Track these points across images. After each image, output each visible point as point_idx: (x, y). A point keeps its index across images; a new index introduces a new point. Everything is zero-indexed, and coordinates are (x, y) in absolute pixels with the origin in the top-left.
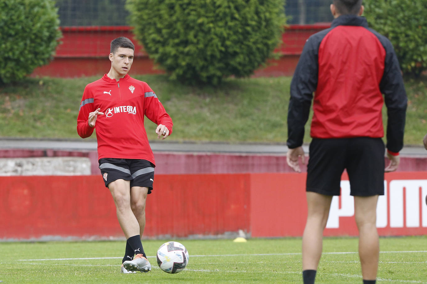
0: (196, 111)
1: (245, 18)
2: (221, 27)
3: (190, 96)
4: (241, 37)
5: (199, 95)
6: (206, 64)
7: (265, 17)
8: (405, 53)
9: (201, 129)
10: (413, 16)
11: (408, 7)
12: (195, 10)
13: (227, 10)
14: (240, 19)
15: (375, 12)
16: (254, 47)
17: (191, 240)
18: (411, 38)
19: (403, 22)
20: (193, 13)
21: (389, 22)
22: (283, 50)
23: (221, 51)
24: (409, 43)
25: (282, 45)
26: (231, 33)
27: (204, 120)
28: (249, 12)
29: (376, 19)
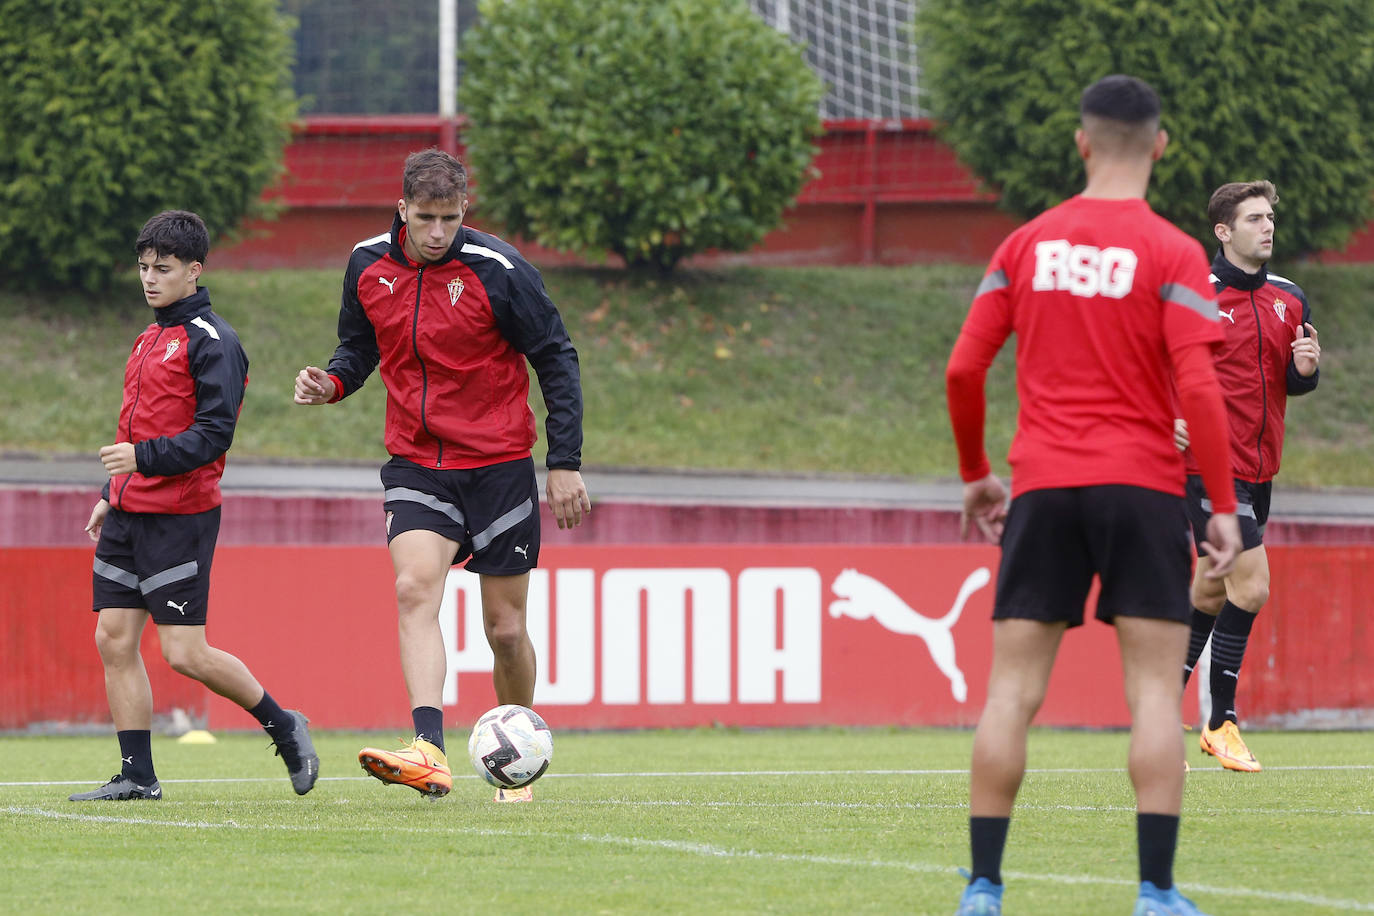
0: (38, 367)
1: (180, 101)
2: (113, 125)
3: (21, 323)
4: (169, 154)
5: (47, 319)
6: (68, 231)
7: (239, 97)
8: (634, 206)
9: (54, 419)
10: (656, 99)
11: (643, 73)
12: (38, 76)
13: (131, 78)
14: (168, 103)
15: (548, 86)
16: (206, 184)
17: (37, 738)
18: (651, 162)
19: (628, 115)
20: (32, 83)
21: (588, 116)
22: (289, 192)
23: (111, 195)
24: (644, 175)
25: (285, 178)
26: (142, 142)
27: (61, 391)
28: (192, 83)
29: (552, 107)
